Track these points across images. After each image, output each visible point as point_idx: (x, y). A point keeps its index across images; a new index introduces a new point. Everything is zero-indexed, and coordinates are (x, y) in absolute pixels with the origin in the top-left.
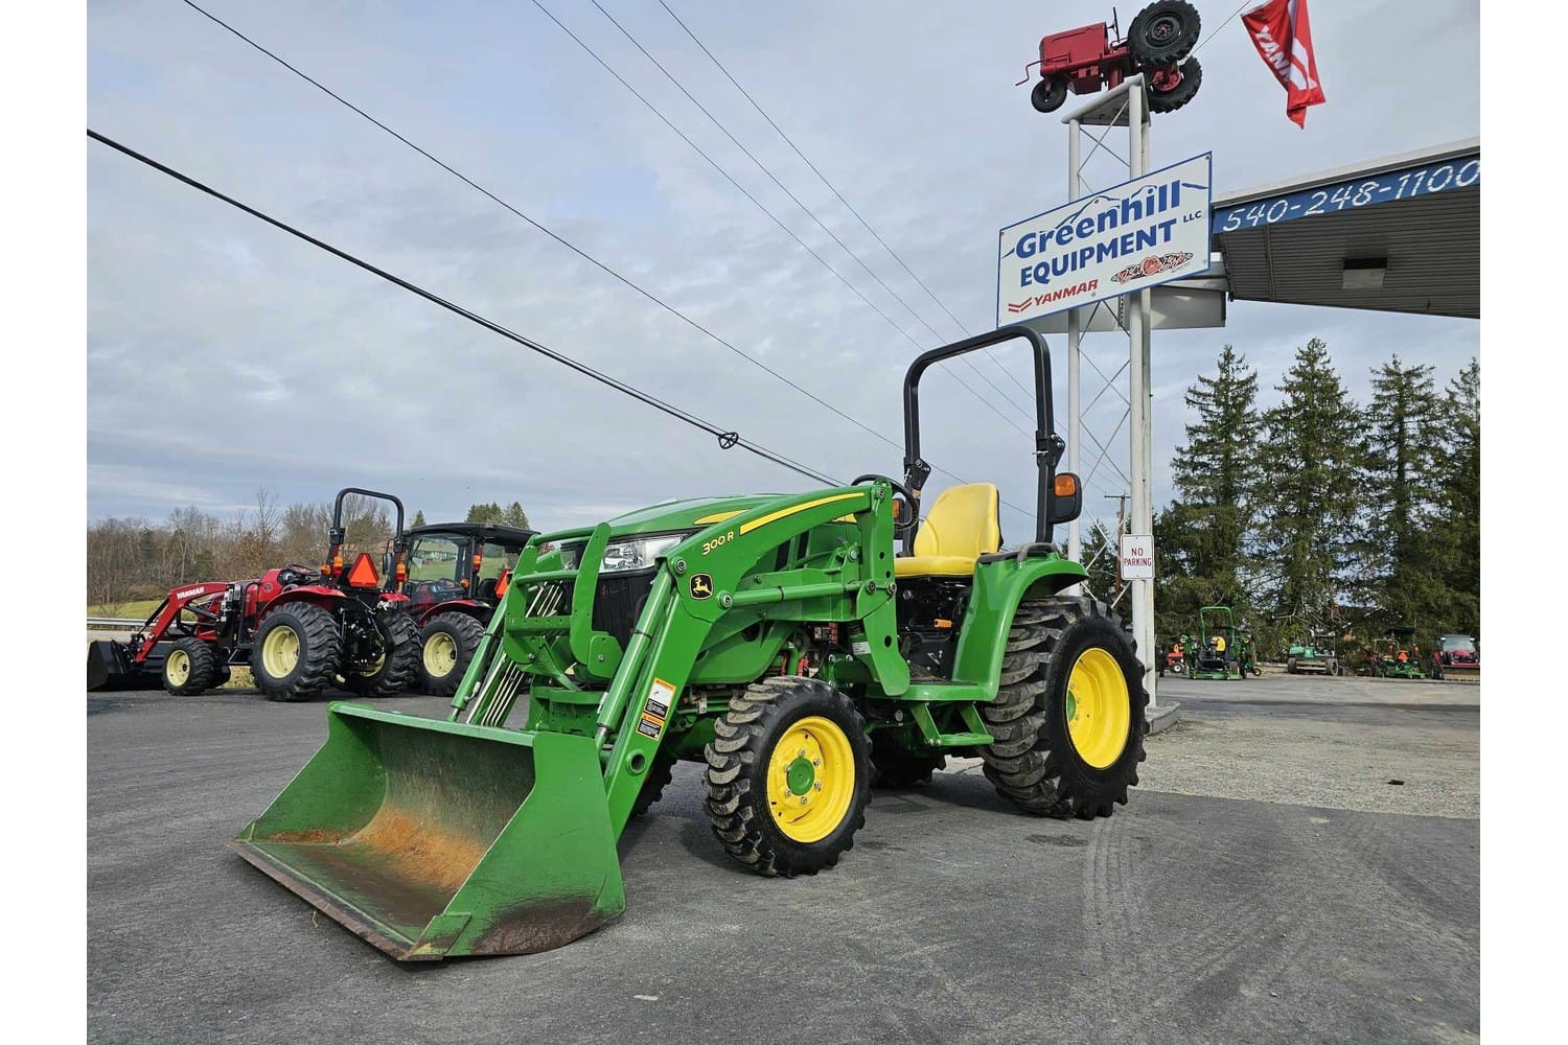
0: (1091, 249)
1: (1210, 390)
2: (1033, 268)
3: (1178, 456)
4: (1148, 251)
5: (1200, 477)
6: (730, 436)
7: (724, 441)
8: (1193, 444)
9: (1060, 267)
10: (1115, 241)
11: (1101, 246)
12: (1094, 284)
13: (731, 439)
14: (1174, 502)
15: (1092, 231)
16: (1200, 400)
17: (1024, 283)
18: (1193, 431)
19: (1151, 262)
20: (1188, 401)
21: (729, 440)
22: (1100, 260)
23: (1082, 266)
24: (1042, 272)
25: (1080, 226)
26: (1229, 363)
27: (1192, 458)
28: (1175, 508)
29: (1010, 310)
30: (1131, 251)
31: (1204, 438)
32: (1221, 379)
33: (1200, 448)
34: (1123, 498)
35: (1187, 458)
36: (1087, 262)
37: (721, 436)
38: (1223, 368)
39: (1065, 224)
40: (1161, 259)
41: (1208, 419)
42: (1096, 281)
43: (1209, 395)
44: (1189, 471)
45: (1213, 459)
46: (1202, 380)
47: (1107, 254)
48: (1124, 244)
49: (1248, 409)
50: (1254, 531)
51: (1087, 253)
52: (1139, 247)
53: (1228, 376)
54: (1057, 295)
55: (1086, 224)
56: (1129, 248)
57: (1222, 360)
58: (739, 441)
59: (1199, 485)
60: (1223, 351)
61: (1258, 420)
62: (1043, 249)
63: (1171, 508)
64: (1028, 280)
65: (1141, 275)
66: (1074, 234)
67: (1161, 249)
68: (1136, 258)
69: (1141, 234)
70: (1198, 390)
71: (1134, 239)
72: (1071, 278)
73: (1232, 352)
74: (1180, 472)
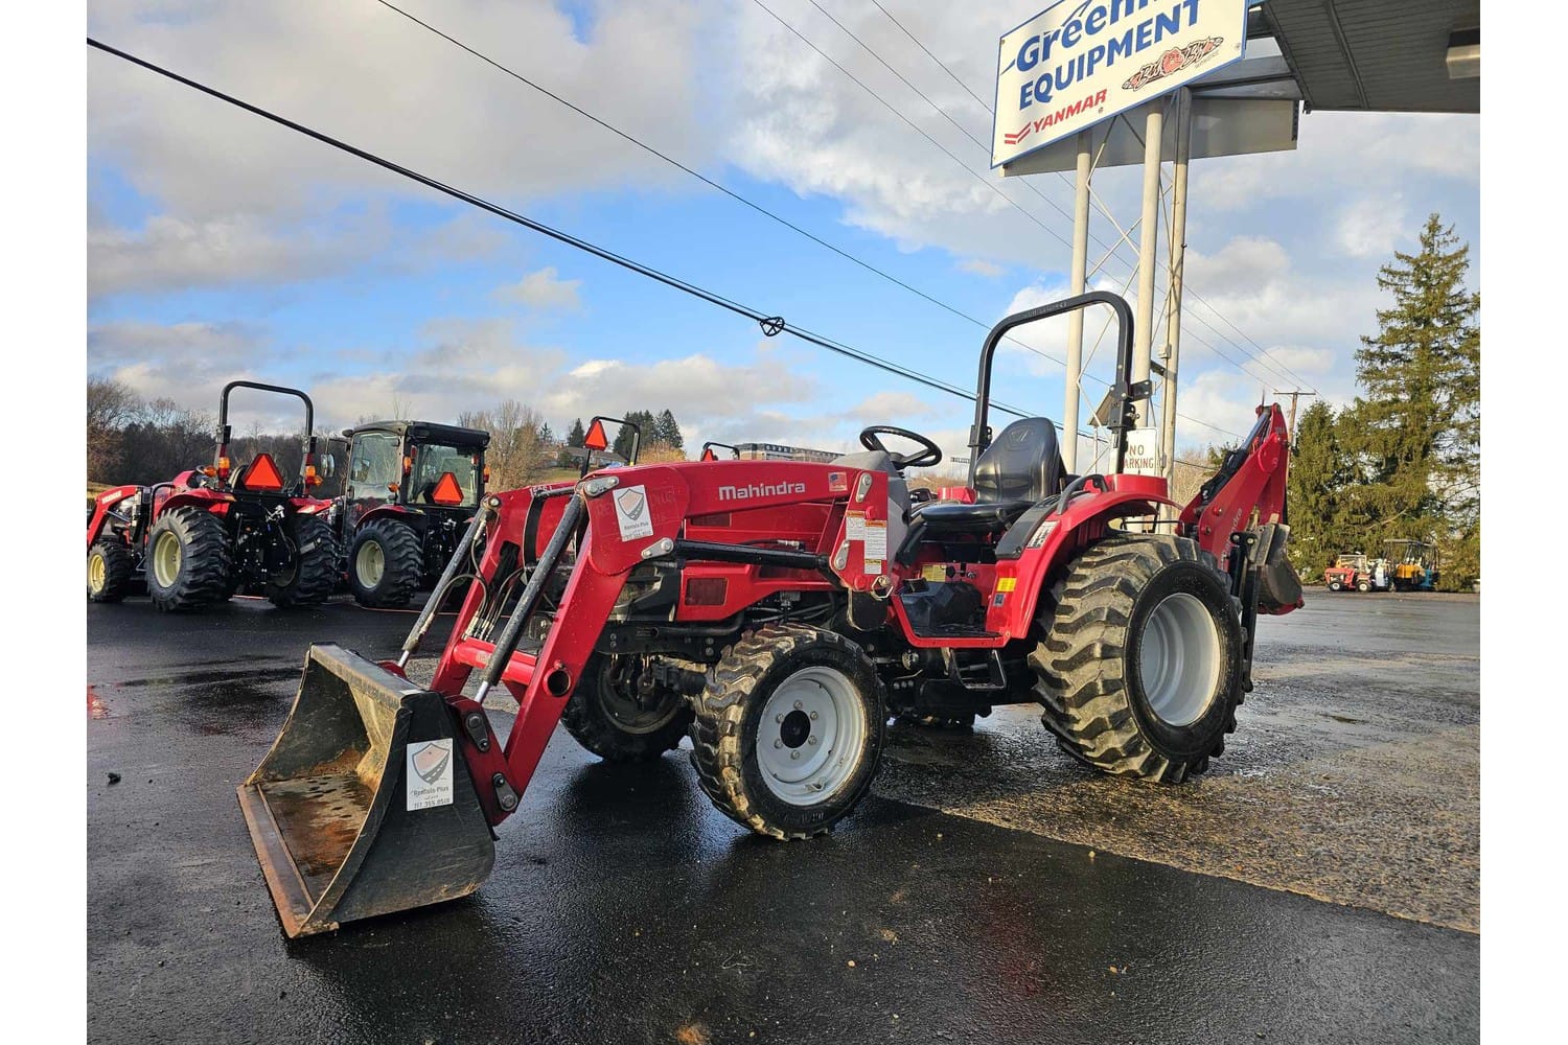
0: (1101, 49)
1: (1409, 268)
2: (1035, 84)
3: (1364, 347)
4: (1170, 41)
5: (1390, 370)
6: (774, 322)
7: (767, 327)
8: (1384, 332)
9: (1064, 78)
10: (1129, 33)
11: (1113, 43)
12: (1102, 96)
13: (776, 325)
14: (1357, 399)
15: (1104, 23)
16: (1396, 280)
17: (1024, 105)
18: (1385, 317)
19: (1171, 56)
20: (1382, 282)
21: (773, 326)
22: (1110, 62)
23: (1090, 72)
24: (1043, 86)
25: (1090, 20)
26: (1433, 235)
27: (1381, 348)
28: (1359, 405)
29: (1006, 142)
30: (1149, 43)
31: (1396, 324)
32: (1424, 255)
33: (1394, 336)
34: (1296, 394)
35: (1375, 349)
36: (1096, 66)
37: (764, 322)
38: (1427, 243)
39: (1074, 18)
40: (1183, 51)
41: (1405, 302)
42: (1104, 92)
43: (1407, 274)
44: (1377, 363)
45: (1407, 349)
46: (1400, 257)
47: (1119, 53)
48: (1141, 34)
49: (1455, 289)
50: (1453, 431)
51: (1097, 54)
52: (1158, 38)
53: (1432, 250)
54: (1060, 116)
55: (1097, 15)
56: (1145, 40)
57: (1426, 232)
58: (785, 326)
59: (1387, 379)
60: (1428, 221)
61: (1466, 302)
62: (1046, 56)
63: (1353, 406)
64: (1027, 99)
65: (1159, 77)
66: (1083, 32)
67: (1186, 36)
68: (1152, 55)
69: (1162, 19)
70: (1393, 268)
71: (1152, 27)
72: (1077, 91)
73: (1439, 223)
74: (1366, 365)
